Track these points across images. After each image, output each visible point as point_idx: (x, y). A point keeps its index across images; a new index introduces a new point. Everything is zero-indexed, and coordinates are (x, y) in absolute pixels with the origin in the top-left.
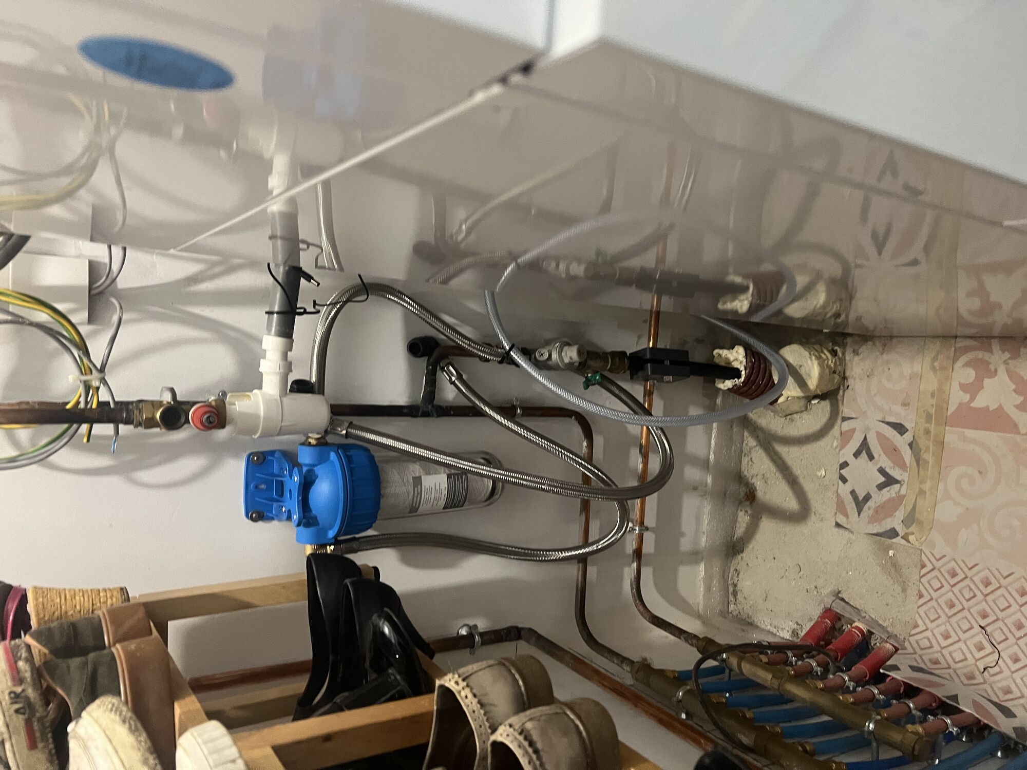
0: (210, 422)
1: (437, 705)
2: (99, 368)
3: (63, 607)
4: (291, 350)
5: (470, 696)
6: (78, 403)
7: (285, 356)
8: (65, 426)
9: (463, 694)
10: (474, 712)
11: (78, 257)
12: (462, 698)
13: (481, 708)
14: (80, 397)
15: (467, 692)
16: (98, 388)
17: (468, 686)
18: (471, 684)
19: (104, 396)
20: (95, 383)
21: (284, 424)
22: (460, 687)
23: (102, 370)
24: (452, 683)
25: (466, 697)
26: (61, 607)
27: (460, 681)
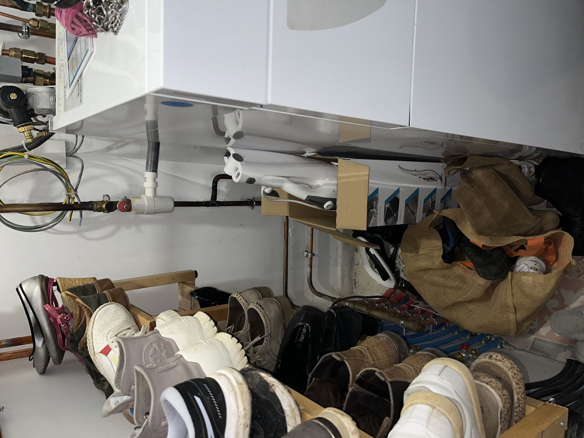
0: (127, 208)
1: (229, 306)
2: (75, 189)
3: (72, 285)
4: (157, 178)
5: (242, 299)
6: (66, 203)
7: (155, 180)
8: (61, 212)
9: (240, 298)
10: (244, 304)
11: (60, 140)
12: (239, 300)
13: (246, 303)
14: (66, 201)
15: (241, 297)
16: (74, 198)
17: (241, 296)
18: (242, 295)
19: (76, 200)
20: (73, 196)
21: (155, 209)
22: (238, 296)
23: (76, 190)
24: (235, 295)
25: (241, 299)
26: (71, 284)
27: (238, 294)
